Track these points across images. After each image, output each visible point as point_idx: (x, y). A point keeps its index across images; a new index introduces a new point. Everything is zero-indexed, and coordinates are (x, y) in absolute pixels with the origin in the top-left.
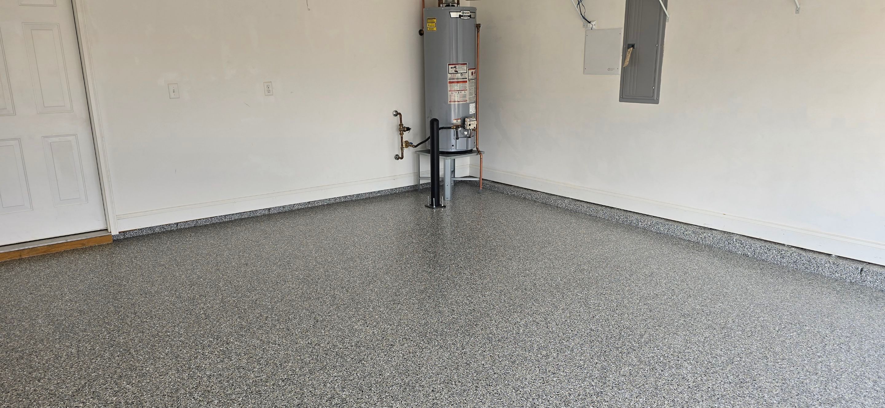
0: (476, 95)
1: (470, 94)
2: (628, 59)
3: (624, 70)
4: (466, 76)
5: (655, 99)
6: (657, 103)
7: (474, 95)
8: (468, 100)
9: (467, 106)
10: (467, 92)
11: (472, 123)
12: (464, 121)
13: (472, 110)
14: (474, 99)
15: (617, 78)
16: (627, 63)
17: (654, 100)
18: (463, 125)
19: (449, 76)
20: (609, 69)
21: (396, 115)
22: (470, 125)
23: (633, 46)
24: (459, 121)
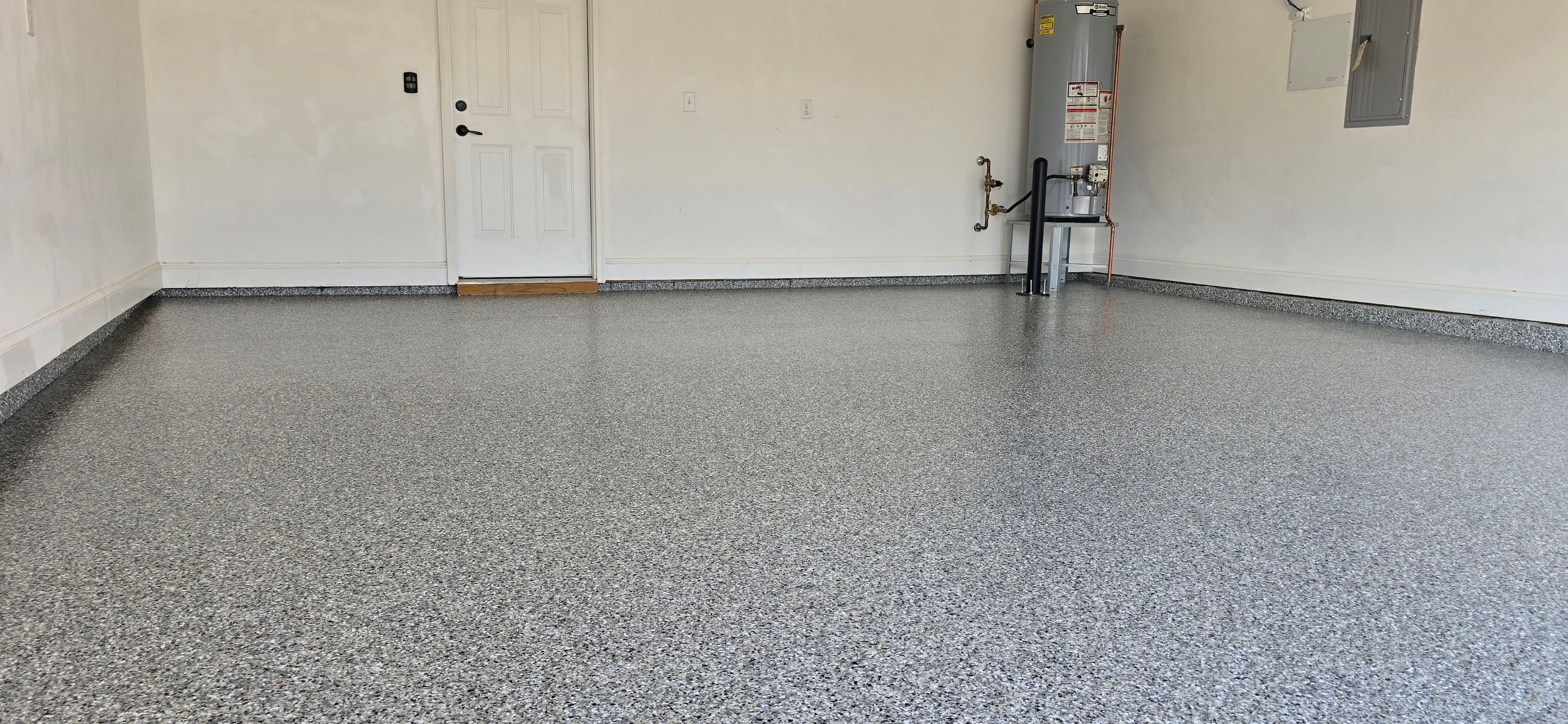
0: (1110, 132)
1: (1101, 130)
2: (1359, 58)
3: (1353, 75)
4: (1096, 101)
5: (1403, 117)
6: (1407, 123)
7: (1107, 132)
8: (1096, 139)
9: (1094, 148)
10: (1095, 127)
11: (1100, 172)
12: (1088, 169)
13: (1102, 154)
14: (1107, 140)
15: (1342, 92)
16: (1357, 64)
17: (1401, 118)
18: (1086, 177)
19: (1069, 101)
20: (1328, 79)
21: (982, 163)
22: (1097, 175)
23: (1369, 38)
24: (1081, 169)
